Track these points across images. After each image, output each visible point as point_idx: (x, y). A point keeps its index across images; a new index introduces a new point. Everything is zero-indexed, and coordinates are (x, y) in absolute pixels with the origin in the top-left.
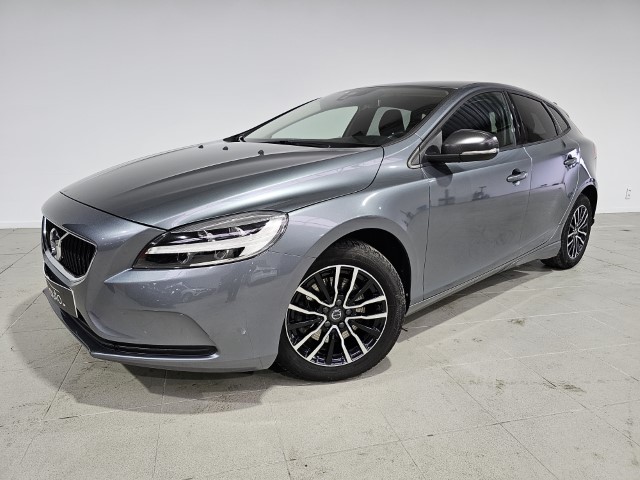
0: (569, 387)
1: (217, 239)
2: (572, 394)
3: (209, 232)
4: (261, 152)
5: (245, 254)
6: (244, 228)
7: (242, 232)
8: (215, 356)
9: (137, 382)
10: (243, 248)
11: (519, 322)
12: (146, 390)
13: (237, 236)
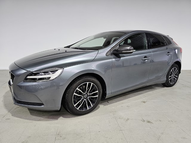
0: (149, 122)
1: (48, 74)
2: (149, 124)
3: (43, 73)
4: (66, 51)
5: (51, 79)
6: (51, 72)
7: (51, 73)
8: (43, 106)
9: (28, 112)
10: (50, 77)
11: (144, 102)
12: (30, 114)
13: (50, 74)
